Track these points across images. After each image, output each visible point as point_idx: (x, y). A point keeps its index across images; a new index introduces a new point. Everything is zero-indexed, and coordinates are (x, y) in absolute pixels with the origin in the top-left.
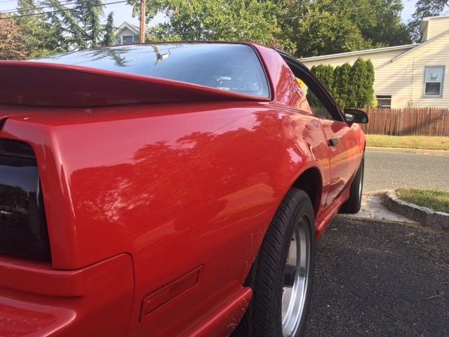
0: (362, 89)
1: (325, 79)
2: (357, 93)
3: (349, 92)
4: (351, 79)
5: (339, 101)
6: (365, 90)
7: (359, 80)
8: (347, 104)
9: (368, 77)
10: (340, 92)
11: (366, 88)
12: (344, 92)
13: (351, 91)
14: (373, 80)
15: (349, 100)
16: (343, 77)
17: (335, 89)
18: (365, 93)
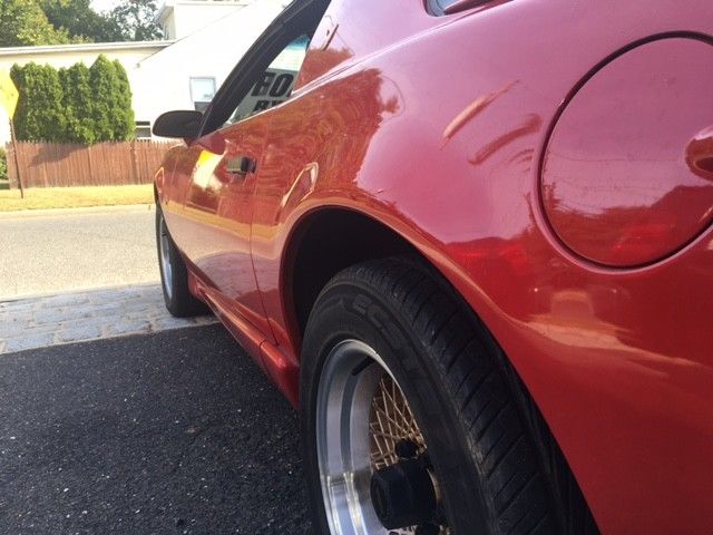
0: (117, 109)
1: (46, 90)
2: (110, 116)
3: (96, 115)
4: (95, 92)
5: (82, 131)
6: (120, 110)
7: (109, 93)
8: (96, 136)
9: (122, 89)
10: (81, 115)
11: (124, 108)
12: (86, 115)
13: (100, 113)
14: (131, 95)
15: (98, 128)
16: (80, 86)
17: (69, 108)
18: (123, 117)
